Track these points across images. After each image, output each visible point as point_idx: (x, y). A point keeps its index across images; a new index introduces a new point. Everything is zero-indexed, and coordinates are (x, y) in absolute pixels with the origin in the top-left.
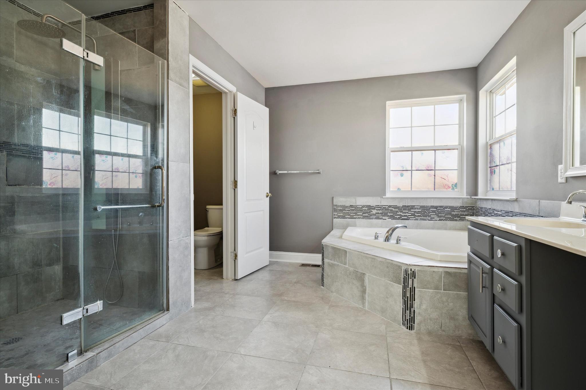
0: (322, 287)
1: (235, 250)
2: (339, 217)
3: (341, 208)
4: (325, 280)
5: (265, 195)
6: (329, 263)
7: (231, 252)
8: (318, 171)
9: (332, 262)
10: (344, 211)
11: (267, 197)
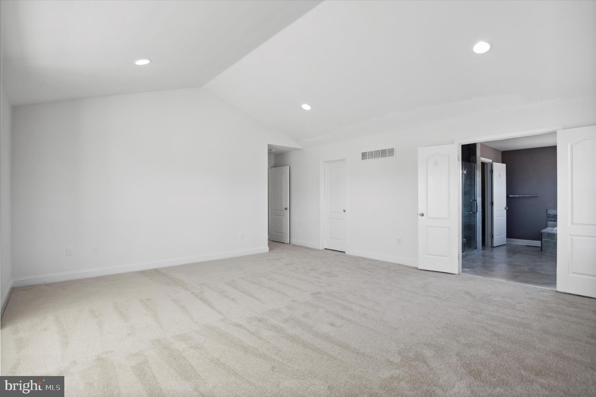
0: (541, 252)
1: (492, 234)
2: (551, 221)
3: (553, 216)
4: (543, 249)
5: (504, 208)
6: (545, 241)
7: (490, 234)
8: (537, 196)
9: (547, 240)
10: (554, 218)
11: (505, 209)
